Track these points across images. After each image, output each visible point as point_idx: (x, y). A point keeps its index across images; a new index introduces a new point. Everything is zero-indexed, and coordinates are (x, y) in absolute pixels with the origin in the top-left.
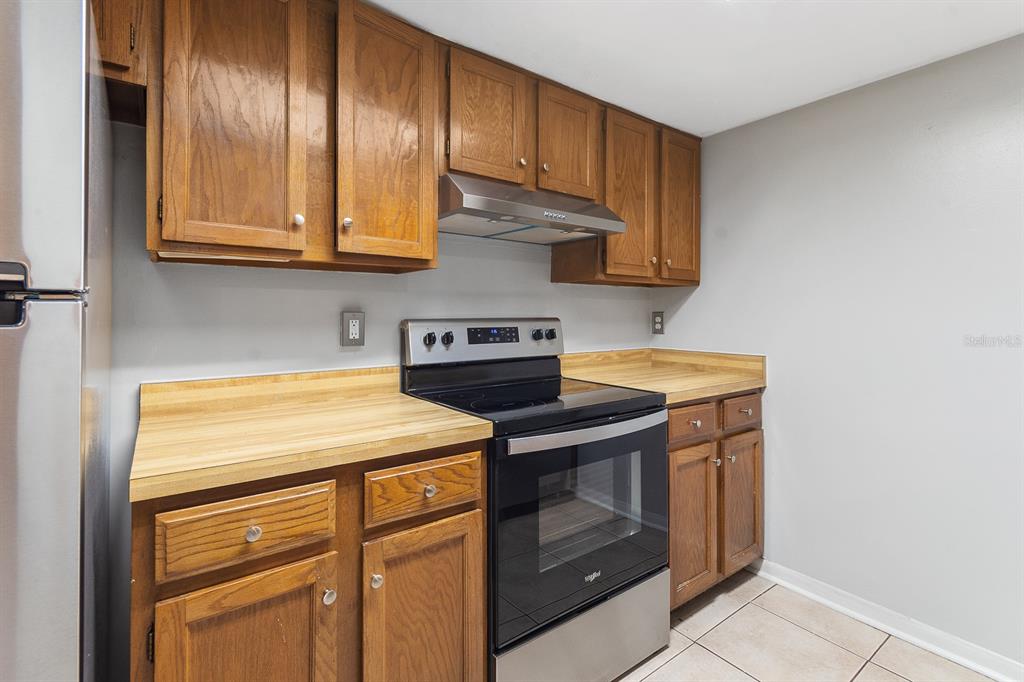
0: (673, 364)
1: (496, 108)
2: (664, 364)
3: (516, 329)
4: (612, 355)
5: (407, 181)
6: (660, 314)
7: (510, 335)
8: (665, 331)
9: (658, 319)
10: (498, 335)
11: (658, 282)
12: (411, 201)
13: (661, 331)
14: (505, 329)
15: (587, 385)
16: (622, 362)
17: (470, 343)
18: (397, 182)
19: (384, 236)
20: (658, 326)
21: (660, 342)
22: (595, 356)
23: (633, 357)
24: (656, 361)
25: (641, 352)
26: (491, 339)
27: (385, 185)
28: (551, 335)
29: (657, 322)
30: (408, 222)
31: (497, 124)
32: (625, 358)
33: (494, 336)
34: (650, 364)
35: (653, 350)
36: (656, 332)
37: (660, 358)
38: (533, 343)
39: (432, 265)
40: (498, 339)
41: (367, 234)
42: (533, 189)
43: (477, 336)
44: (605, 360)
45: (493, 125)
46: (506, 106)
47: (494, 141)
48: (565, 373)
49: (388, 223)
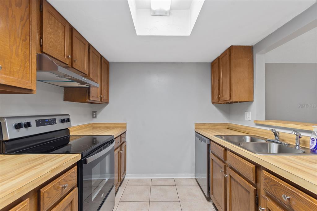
0: (100, 127)
1: (59, 32)
2: (97, 127)
3: (55, 119)
4: (83, 126)
5: (24, 52)
6: (95, 112)
7: (52, 122)
8: (97, 117)
9: (95, 114)
10: (48, 122)
11: (101, 103)
12: (26, 62)
13: (96, 117)
14: (51, 119)
15: (75, 137)
16: (85, 128)
17: (37, 126)
18: (20, 51)
19: (14, 77)
20: (95, 116)
21: (95, 121)
22: (78, 126)
23: (88, 126)
24: (94, 127)
25: (90, 124)
26: (46, 124)
27: (14, 51)
28: (68, 120)
29: (94, 115)
30: (24, 72)
31: (59, 39)
32: (86, 126)
33: (47, 122)
34: (92, 128)
35: (93, 123)
36: (94, 118)
37: (96, 126)
38: (62, 124)
39: (34, 92)
40: (48, 124)
41: (5, 74)
42: (70, 66)
43: (40, 123)
44: (81, 128)
45: (58, 38)
46: (62, 33)
47: (58, 45)
48: (71, 134)
49: (15, 70)
